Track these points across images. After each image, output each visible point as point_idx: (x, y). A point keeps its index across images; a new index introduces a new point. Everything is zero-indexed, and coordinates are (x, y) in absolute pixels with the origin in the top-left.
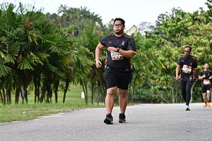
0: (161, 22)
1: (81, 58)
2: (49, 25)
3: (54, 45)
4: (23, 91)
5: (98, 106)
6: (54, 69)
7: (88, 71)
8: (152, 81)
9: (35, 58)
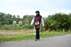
4: (62, 30)
6: (68, 25)
9: (65, 23)
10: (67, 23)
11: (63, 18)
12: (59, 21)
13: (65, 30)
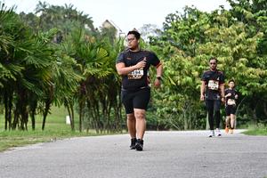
0: (170, 25)
1: (65, 72)
2: (24, 29)
3: (29, 54)
5: (88, 135)
6: (30, 86)
7: (75, 88)
8: (158, 102)
9: (6, 72)
13: (8, 118)
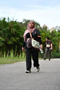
2: (19, 26)
3: (21, 34)
4: (9, 53)
10: (18, 39)
11: (11, 28)
12: (2, 34)
13: (14, 54)
